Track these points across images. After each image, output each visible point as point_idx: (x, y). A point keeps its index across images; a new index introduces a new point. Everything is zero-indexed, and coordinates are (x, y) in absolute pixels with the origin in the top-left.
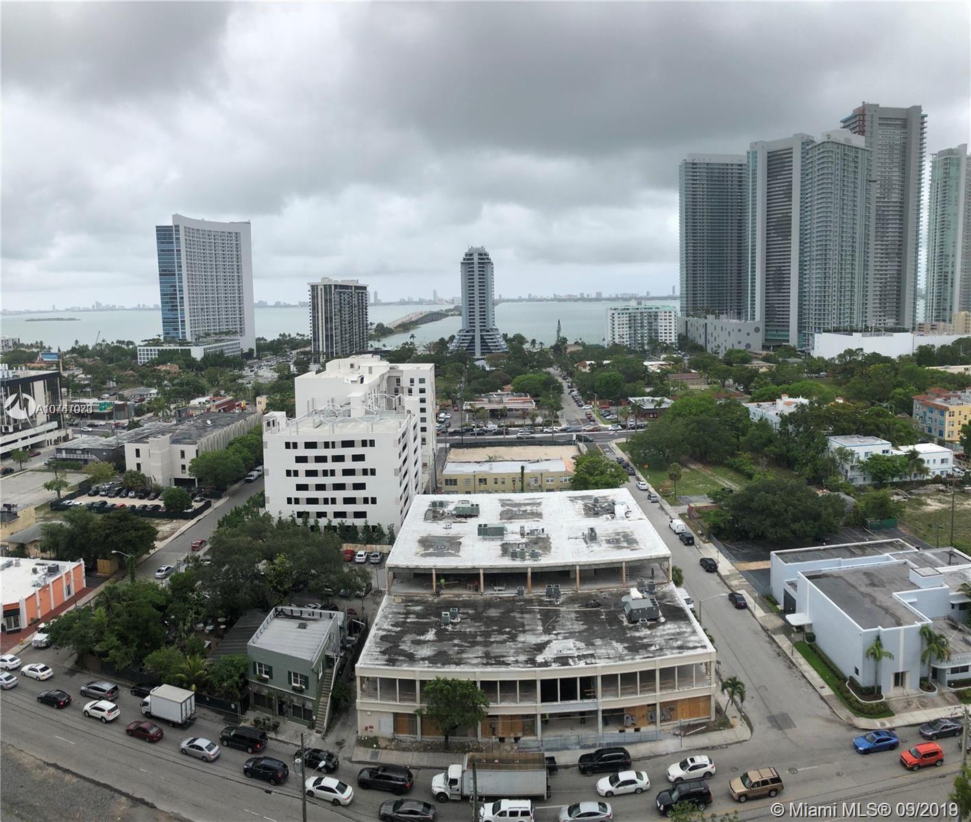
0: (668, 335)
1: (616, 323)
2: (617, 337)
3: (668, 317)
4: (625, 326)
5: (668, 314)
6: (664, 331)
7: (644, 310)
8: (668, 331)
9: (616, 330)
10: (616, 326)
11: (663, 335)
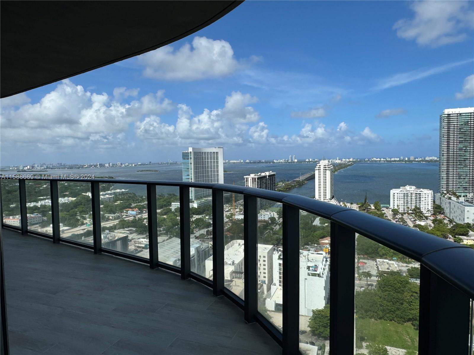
0: (427, 205)
1: (396, 198)
2: (396, 205)
3: (427, 197)
5: (427, 195)
6: (424, 204)
7: (412, 192)
8: (427, 204)
9: (396, 201)
10: (396, 199)
11: (424, 205)
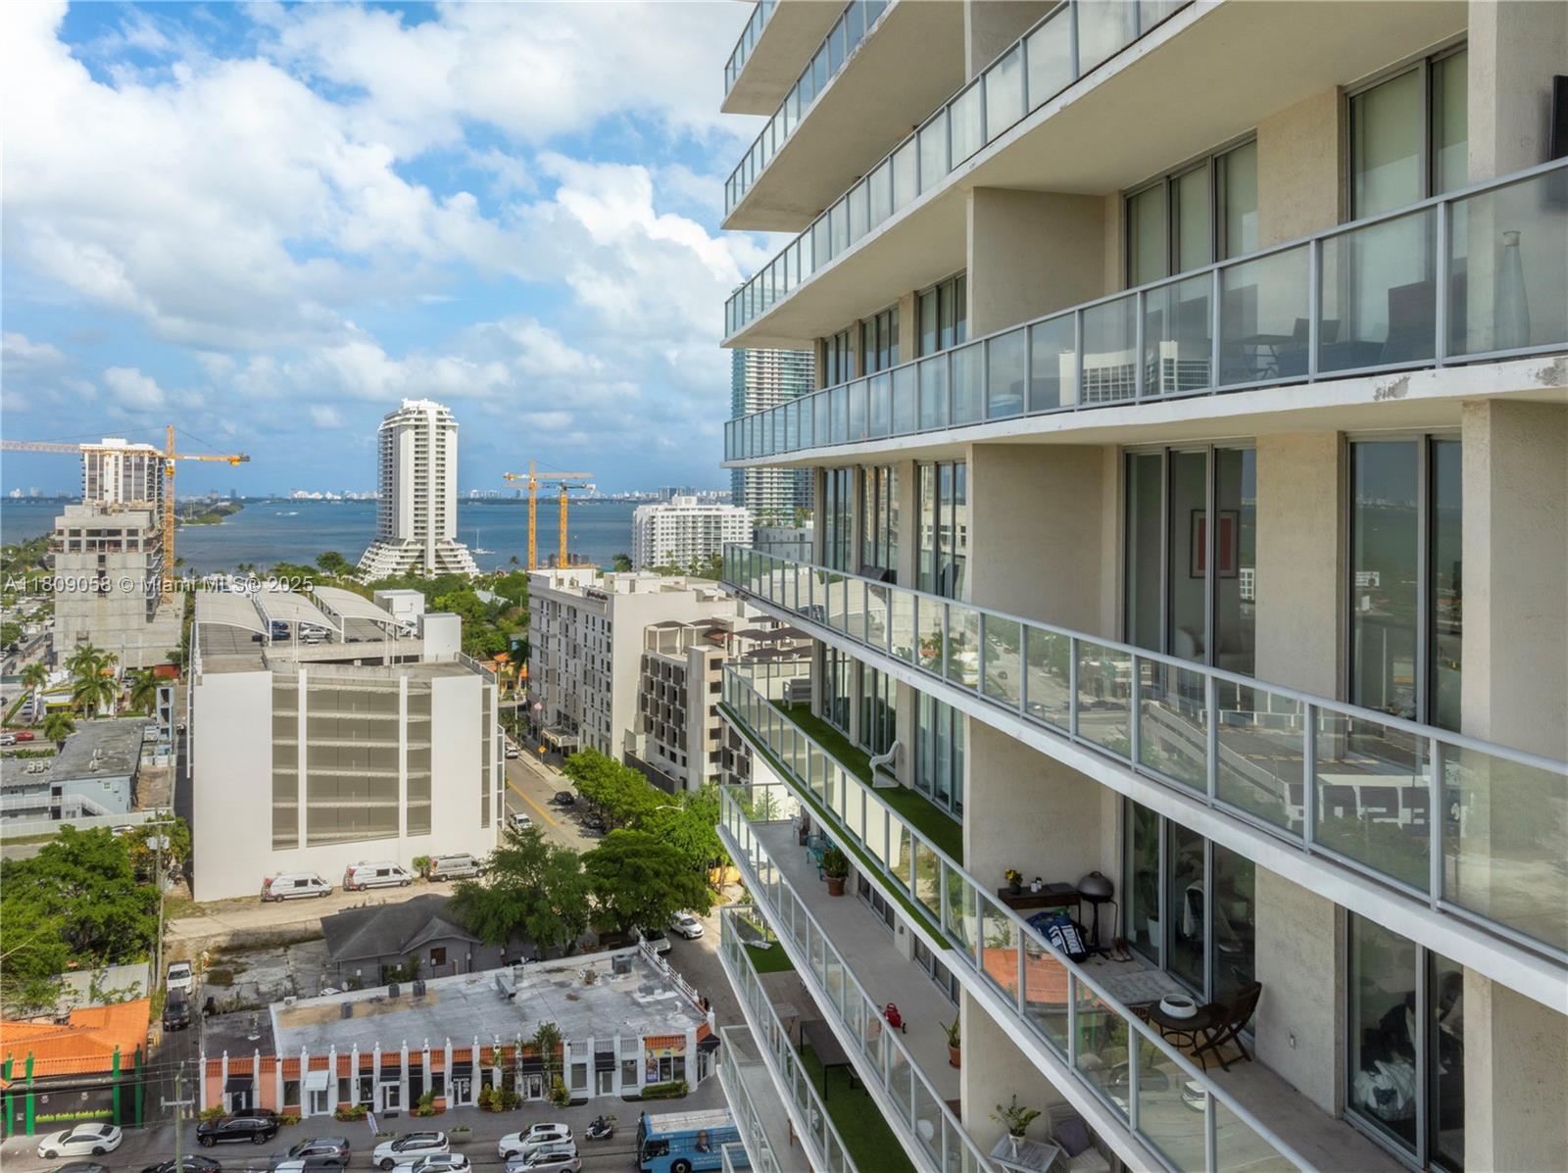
1: (658, 531)
3: (737, 524)
4: (670, 537)
5: (737, 519)
